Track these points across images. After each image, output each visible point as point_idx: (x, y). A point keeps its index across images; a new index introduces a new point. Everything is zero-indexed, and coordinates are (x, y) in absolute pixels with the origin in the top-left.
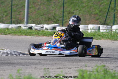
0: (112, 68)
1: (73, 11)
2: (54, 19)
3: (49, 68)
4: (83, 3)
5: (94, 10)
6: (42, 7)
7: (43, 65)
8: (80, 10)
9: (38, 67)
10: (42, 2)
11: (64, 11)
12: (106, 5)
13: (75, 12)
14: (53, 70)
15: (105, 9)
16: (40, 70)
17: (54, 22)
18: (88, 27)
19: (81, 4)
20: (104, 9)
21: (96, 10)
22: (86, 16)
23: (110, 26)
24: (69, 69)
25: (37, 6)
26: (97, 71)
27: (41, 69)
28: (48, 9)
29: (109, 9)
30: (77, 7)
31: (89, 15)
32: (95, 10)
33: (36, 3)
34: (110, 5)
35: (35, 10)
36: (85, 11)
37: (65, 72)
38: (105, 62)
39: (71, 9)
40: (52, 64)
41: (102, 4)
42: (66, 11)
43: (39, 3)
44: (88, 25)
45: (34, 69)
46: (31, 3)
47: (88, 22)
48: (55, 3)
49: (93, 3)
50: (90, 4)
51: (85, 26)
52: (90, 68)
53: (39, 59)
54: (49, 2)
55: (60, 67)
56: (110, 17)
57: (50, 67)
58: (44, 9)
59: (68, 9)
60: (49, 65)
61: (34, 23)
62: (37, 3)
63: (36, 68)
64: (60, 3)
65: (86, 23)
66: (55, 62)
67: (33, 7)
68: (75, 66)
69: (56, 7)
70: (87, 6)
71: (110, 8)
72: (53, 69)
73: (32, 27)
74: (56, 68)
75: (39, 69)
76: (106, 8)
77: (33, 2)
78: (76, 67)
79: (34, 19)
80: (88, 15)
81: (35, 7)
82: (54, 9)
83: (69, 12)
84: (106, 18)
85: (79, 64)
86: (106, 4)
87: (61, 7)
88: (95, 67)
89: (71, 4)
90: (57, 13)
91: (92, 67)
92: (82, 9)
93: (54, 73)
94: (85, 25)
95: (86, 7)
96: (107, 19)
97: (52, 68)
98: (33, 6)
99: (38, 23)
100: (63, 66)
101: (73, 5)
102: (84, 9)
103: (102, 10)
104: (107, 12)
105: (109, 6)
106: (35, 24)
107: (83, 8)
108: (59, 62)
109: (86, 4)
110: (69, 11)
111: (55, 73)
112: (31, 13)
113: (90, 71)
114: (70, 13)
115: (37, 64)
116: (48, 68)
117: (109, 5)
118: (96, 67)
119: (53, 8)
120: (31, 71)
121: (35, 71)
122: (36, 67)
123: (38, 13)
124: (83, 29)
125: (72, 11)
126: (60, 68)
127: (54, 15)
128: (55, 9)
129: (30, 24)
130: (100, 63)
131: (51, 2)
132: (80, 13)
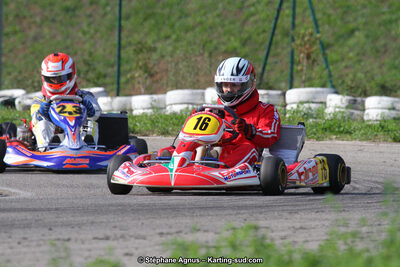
0: (283, 234)
1: (154, 42)
2: (87, 72)
3: (69, 240)
4: (187, 15)
5: (224, 39)
6: (46, 31)
7: (50, 229)
8: (177, 40)
9: (34, 234)
10: (46, 13)
11: (123, 42)
12: (264, 21)
13: (159, 45)
14: (83, 246)
15: (262, 36)
16: (39, 245)
17: (88, 81)
18: (203, 95)
19: (180, 17)
20: (258, 34)
21: (232, 39)
22: (199, 59)
23: (279, 92)
24: (137, 241)
25: (30, 28)
26: (234, 246)
27: (42, 242)
28: (68, 37)
29: (273, 34)
30: (166, 31)
31: (206, 54)
32: (229, 39)
33: (25, 17)
34: (277, 19)
35: (23, 43)
36: (195, 43)
37: (126, 251)
38: (261, 213)
39: (146, 35)
40: (80, 225)
41: (252, 19)
42: (130, 44)
43: (38, 19)
44: (205, 88)
45: (19, 243)
46: (11, 18)
47: (202, 80)
48: (90, 16)
49: (219, 16)
50: (211, 19)
51: (193, 94)
52: (210, 237)
53: (35, 210)
54: (70, 13)
55: (109, 233)
56: (276, 63)
57: (74, 235)
58: (54, 37)
59: (137, 37)
60: (69, 229)
61: (18, 85)
62: (31, 17)
63: (25, 239)
64: (109, 16)
65: (198, 81)
66: (91, 218)
67: (15, 33)
68: (158, 231)
69: (96, 31)
70: (201, 23)
71: (276, 32)
72: (83, 242)
73: (14, 99)
74: (95, 238)
75: (35, 243)
76: (264, 31)
77: (17, 16)
78: (161, 234)
79: (20, 72)
80: (202, 55)
81: (23, 31)
82: (88, 36)
83: (139, 46)
84: (265, 64)
85: (172, 221)
86: (263, 16)
87: (111, 29)
88: (228, 230)
89: (145, 19)
90: (100, 51)
91: (216, 233)
92: (182, 34)
93: (87, 254)
94: (194, 88)
95: (197, 29)
96: (267, 68)
97: (82, 236)
98: (18, 28)
99: (34, 87)
100: (118, 232)
101: (152, 22)
102: (190, 36)
103: (249, 38)
104: (267, 43)
105: (272, 25)
106: (24, 89)
107: (187, 31)
108: (104, 218)
109: (198, 20)
110: (139, 43)
111: (90, 257)
112: (11, 51)
113: (208, 247)
114: (141, 50)
115: (27, 226)
116: (66, 237)
117: (273, 22)
118: (231, 232)
119: (84, 33)
120: (9, 251)
121: (24, 250)
122: (26, 236)
123: (33, 53)
124: (188, 103)
125: (149, 42)
126: (107, 238)
127: (86, 57)
128: (92, 37)
129: (8, 88)
130: (245, 216)
131: (77, 12)
132: (175, 48)
